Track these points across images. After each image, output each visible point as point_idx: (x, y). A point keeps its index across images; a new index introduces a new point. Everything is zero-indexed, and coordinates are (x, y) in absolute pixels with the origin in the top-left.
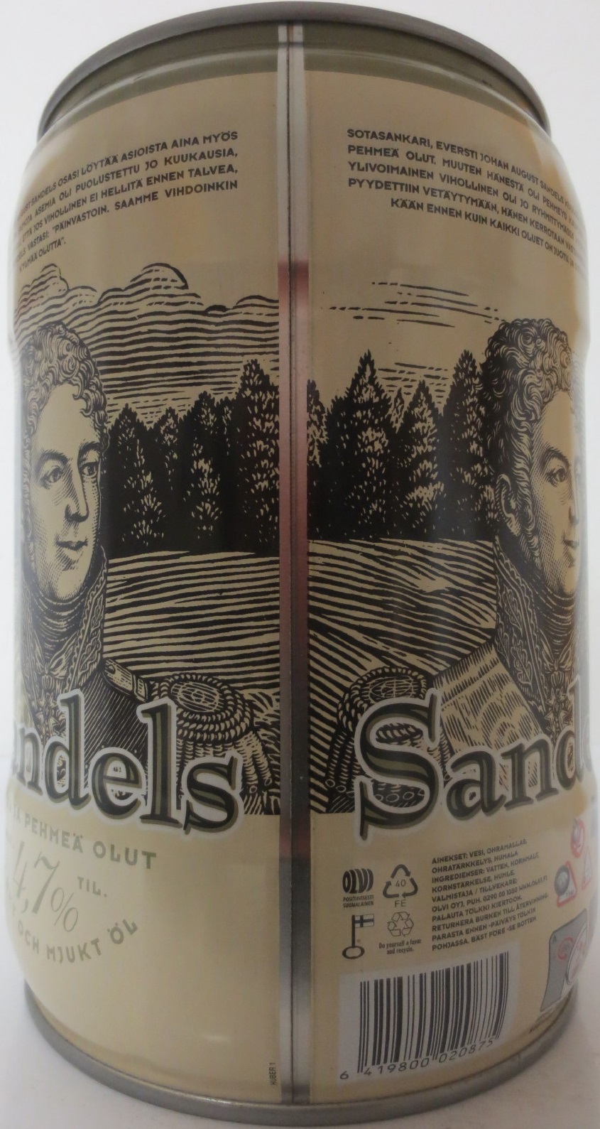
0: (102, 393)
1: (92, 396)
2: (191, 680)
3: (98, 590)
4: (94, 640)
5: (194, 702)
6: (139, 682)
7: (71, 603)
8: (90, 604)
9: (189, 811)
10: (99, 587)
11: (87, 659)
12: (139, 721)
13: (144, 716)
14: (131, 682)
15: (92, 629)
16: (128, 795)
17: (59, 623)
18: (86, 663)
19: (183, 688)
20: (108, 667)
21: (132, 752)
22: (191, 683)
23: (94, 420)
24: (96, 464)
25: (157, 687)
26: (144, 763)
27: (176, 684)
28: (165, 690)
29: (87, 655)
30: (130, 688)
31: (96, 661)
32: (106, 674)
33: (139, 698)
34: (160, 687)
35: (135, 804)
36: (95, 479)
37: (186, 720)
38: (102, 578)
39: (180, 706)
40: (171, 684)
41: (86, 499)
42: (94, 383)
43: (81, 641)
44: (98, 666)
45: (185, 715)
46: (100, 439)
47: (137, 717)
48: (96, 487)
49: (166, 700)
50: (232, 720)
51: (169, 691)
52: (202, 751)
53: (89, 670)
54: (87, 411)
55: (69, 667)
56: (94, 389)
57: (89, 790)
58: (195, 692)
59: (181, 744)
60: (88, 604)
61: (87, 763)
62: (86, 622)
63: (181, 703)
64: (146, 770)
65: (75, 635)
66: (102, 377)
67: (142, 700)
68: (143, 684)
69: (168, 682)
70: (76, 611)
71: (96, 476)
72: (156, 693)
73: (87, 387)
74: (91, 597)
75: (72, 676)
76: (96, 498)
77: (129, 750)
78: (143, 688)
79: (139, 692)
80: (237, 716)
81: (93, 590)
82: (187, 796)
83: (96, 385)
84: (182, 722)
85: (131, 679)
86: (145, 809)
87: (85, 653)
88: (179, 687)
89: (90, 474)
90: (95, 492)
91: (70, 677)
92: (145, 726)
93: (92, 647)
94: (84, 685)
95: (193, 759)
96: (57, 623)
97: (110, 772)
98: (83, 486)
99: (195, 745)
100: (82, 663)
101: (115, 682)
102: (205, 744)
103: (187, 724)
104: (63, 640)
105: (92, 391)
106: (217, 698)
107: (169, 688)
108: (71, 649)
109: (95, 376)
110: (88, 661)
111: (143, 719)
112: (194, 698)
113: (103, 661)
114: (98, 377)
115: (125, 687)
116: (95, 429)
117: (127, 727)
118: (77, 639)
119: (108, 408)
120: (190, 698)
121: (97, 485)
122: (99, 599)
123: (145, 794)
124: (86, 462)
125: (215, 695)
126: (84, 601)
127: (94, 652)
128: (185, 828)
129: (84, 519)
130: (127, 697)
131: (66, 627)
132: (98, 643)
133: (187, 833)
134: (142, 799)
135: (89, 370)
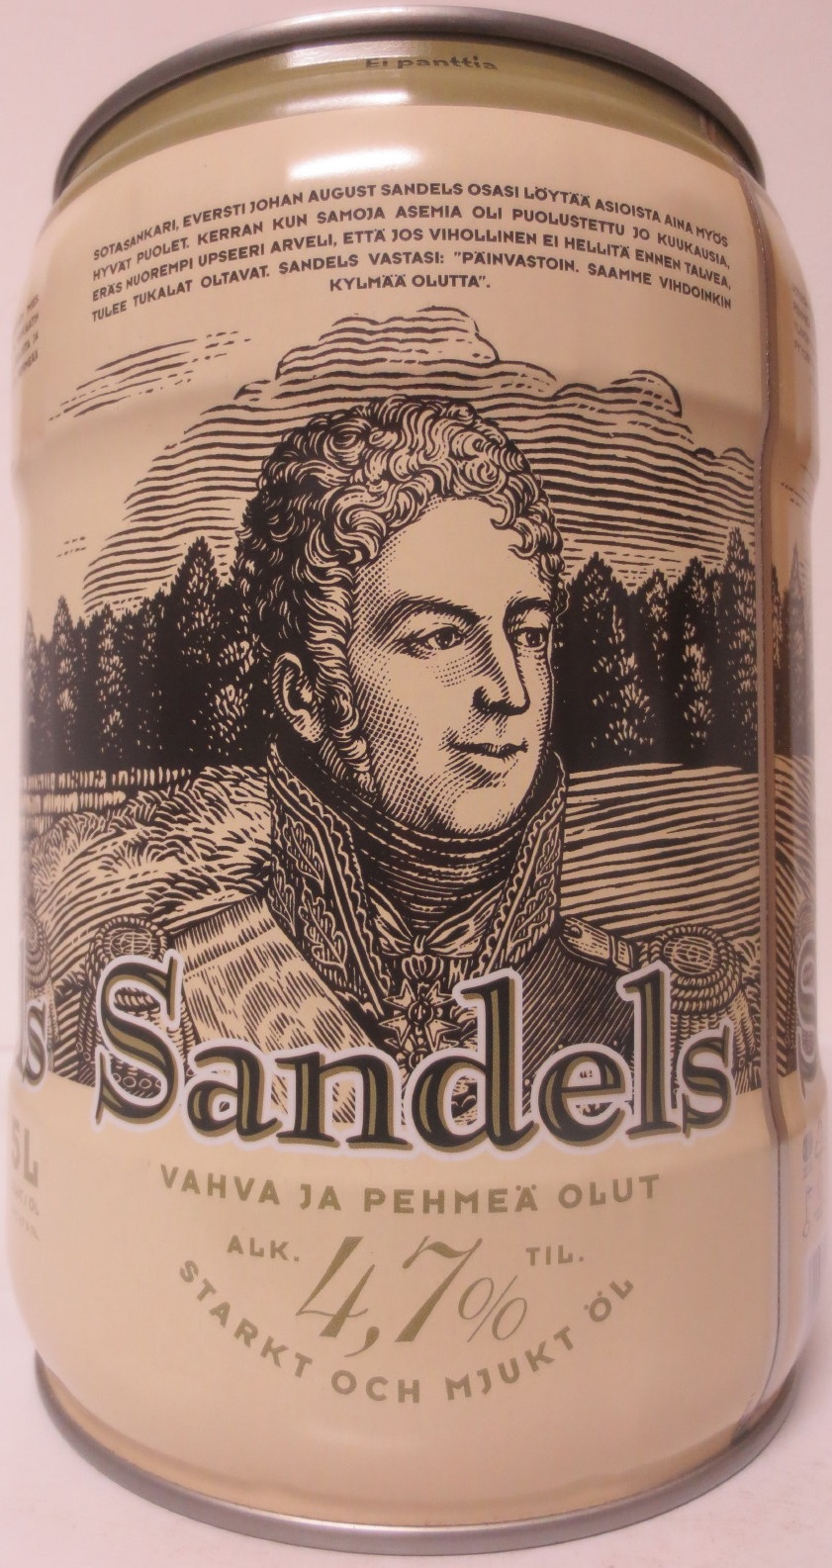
0: (553, 529)
1: (535, 531)
2: (687, 934)
3: (549, 817)
4: (543, 892)
5: (690, 962)
6: (620, 945)
7: (488, 838)
8: (535, 839)
9: (687, 1108)
10: (551, 812)
11: (529, 920)
12: (620, 999)
13: (628, 992)
14: (608, 947)
15: (538, 877)
16: (604, 1107)
17: (457, 871)
18: (527, 927)
19: (678, 946)
20: (569, 929)
21: (611, 1045)
22: (686, 938)
23: (540, 566)
24: (544, 631)
25: (646, 949)
26: (629, 1058)
27: (670, 942)
28: (656, 952)
29: (527, 916)
30: (606, 955)
31: (548, 921)
32: (565, 940)
33: (619, 967)
34: (650, 949)
35: (618, 1115)
36: (542, 653)
37: (681, 987)
38: (558, 800)
39: (674, 970)
40: (664, 942)
41: (523, 682)
42: (537, 512)
43: (513, 896)
44: (550, 930)
45: (680, 982)
46: (551, 596)
47: (617, 994)
48: (544, 666)
49: (659, 965)
50: (725, 979)
51: (661, 953)
52: (697, 1025)
53: (532, 938)
54: (523, 549)
55: (485, 936)
56: (539, 521)
57: (535, 1115)
58: (690, 950)
59: (676, 1021)
60: (530, 840)
61: (529, 1075)
62: (525, 866)
63: (676, 965)
64: (631, 1065)
65: (502, 887)
66: (552, 505)
67: (625, 969)
68: (626, 948)
69: (660, 940)
70: (500, 851)
71: (545, 649)
72: (645, 957)
73: (526, 514)
74: (535, 829)
75: (493, 951)
76: (545, 681)
77: (605, 1044)
78: (626, 952)
79: (619, 959)
80: (729, 974)
81: (540, 817)
82: (683, 1088)
83: (544, 516)
84: (677, 991)
85: (607, 942)
86: (633, 1119)
87: (525, 912)
88: (673, 945)
89: (531, 645)
90: (541, 672)
91: (488, 951)
92: (630, 1006)
93: (539, 903)
94: (521, 960)
95: (689, 1037)
96: (451, 870)
97: (574, 1080)
98: (517, 661)
99: (691, 1019)
100: (516, 928)
101: (582, 950)
102: (699, 1014)
103: (682, 993)
104: (469, 896)
105: (534, 522)
106: (712, 953)
107: (662, 948)
108: (491, 908)
109: (539, 500)
110: (532, 922)
111: (624, 995)
112: (689, 957)
113: (560, 923)
114: (546, 504)
115: (598, 955)
116: (542, 579)
117: (603, 1010)
118: (504, 893)
119: (564, 553)
120: (685, 958)
121: (546, 663)
122: (551, 831)
123: (630, 1098)
124: (523, 626)
125: (710, 949)
126: (521, 836)
127: (543, 909)
128: (684, 1132)
129: (521, 711)
130: (600, 968)
131: (478, 876)
132: (551, 895)
133: (688, 1136)
134: (627, 1108)
135: (527, 489)
